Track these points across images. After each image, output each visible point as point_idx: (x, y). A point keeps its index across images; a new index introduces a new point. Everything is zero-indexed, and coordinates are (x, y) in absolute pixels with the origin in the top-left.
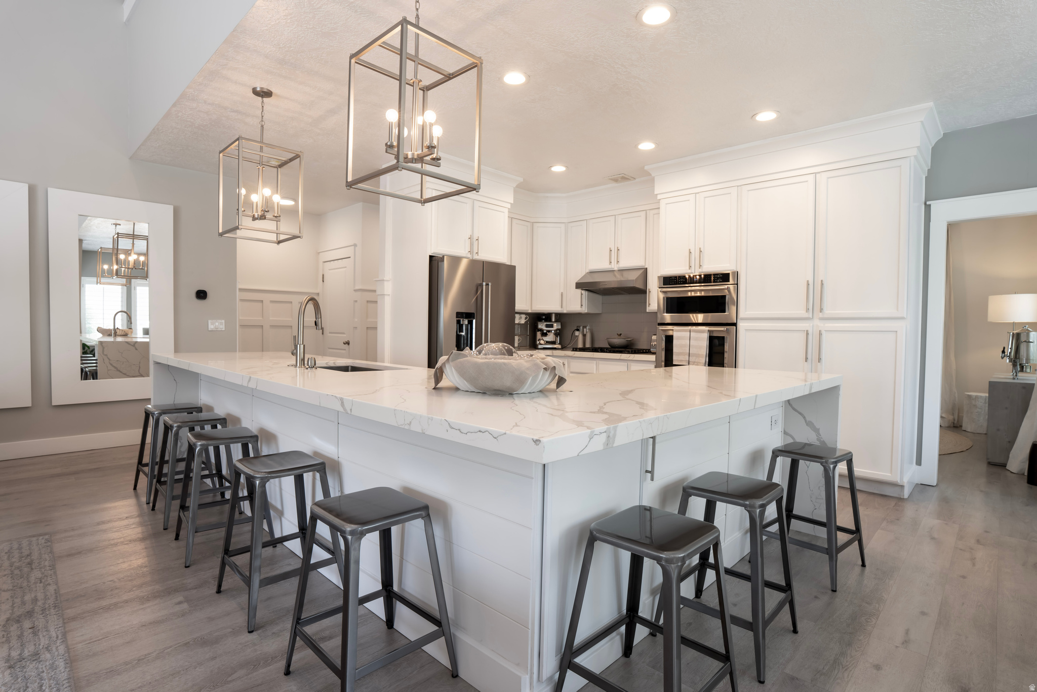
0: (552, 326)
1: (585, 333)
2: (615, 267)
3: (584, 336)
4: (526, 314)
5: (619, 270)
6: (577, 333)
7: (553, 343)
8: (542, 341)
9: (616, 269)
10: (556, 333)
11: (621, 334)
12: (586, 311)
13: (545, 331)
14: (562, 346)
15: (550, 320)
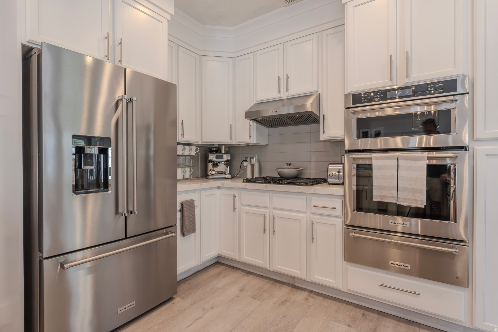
0: (222, 157)
1: (252, 163)
2: (284, 95)
3: (253, 166)
4: (197, 146)
5: (288, 99)
6: (245, 164)
7: (224, 173)
8: (212, 171)
9: (285, 97)
10: (226, 164)
11: (290, 164)
12: (255, 142)
13: (216, 163)
14: (232, 176)
15: (221, 152)
